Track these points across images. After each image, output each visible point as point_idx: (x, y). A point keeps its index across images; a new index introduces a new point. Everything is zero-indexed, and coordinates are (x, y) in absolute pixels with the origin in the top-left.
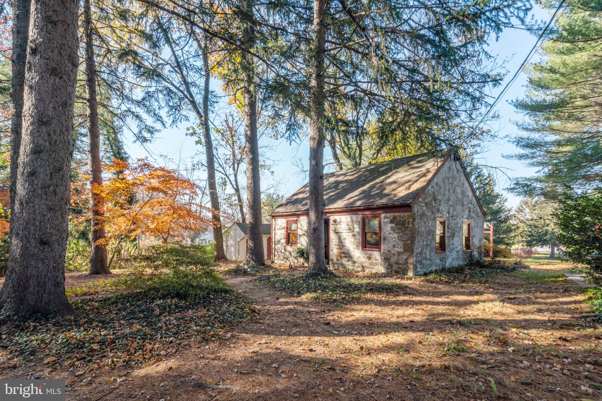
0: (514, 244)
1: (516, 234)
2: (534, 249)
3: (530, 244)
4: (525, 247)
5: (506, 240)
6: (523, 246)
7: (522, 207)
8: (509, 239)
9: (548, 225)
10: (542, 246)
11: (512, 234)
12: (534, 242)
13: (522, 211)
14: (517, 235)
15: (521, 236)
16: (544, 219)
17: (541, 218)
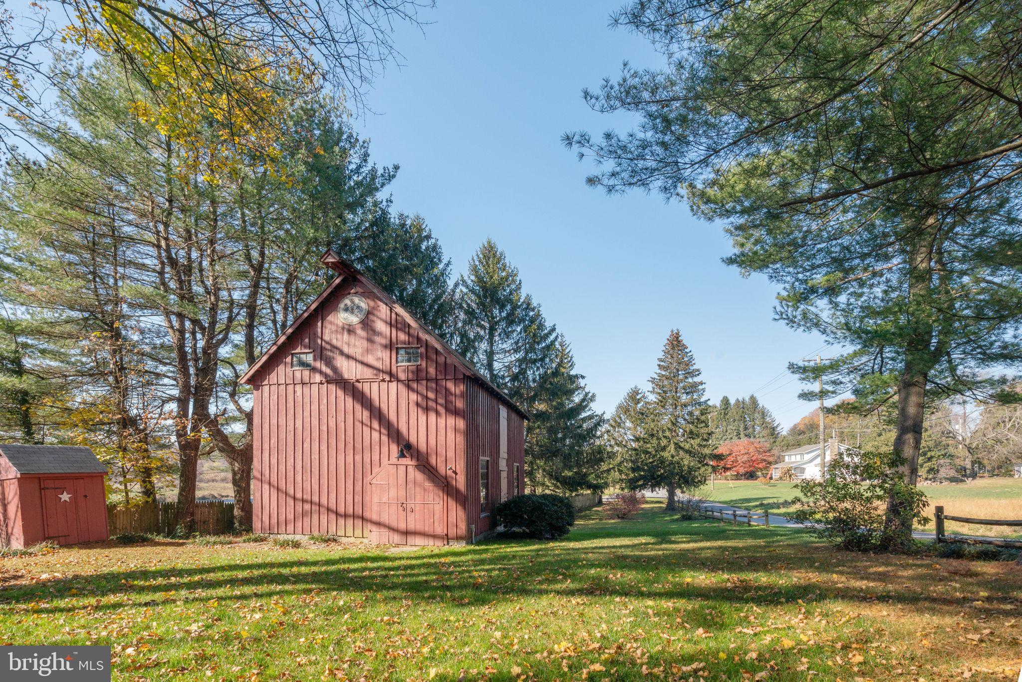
0: (606, 485)
1: (611, 466)
2: (638, 494)
3: (633, 485)
4: (626, 491)
5: (592, 479)
6: (623, 489)
7: (620, 418)
8: (598, 477)
9: (664, 449)
10: (653, 487)
11: (604, 467)
12: (641, 483)
13: (619, 425)
14: (613, 468)
15: (619, 470)
16: (658, 439)
17: (652, 435)
